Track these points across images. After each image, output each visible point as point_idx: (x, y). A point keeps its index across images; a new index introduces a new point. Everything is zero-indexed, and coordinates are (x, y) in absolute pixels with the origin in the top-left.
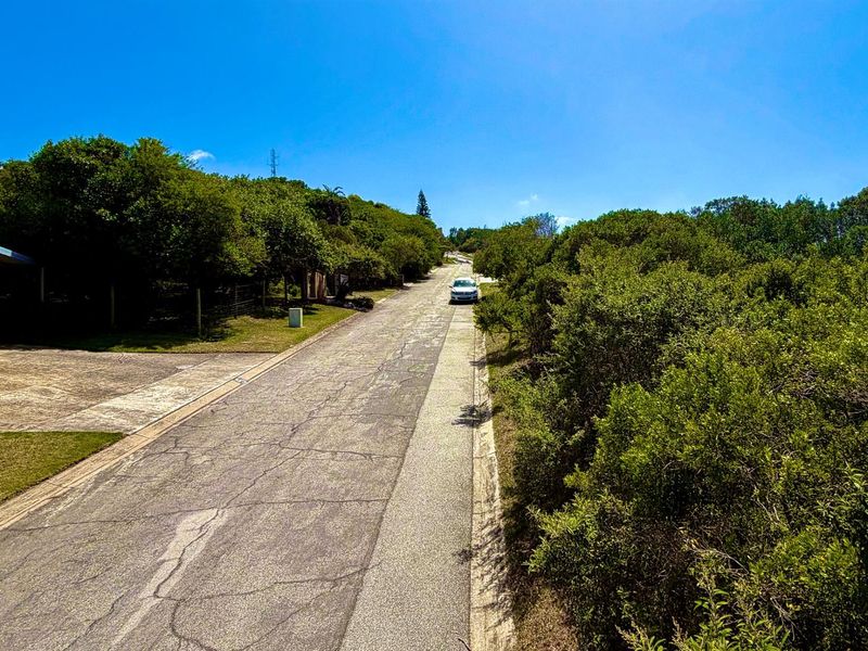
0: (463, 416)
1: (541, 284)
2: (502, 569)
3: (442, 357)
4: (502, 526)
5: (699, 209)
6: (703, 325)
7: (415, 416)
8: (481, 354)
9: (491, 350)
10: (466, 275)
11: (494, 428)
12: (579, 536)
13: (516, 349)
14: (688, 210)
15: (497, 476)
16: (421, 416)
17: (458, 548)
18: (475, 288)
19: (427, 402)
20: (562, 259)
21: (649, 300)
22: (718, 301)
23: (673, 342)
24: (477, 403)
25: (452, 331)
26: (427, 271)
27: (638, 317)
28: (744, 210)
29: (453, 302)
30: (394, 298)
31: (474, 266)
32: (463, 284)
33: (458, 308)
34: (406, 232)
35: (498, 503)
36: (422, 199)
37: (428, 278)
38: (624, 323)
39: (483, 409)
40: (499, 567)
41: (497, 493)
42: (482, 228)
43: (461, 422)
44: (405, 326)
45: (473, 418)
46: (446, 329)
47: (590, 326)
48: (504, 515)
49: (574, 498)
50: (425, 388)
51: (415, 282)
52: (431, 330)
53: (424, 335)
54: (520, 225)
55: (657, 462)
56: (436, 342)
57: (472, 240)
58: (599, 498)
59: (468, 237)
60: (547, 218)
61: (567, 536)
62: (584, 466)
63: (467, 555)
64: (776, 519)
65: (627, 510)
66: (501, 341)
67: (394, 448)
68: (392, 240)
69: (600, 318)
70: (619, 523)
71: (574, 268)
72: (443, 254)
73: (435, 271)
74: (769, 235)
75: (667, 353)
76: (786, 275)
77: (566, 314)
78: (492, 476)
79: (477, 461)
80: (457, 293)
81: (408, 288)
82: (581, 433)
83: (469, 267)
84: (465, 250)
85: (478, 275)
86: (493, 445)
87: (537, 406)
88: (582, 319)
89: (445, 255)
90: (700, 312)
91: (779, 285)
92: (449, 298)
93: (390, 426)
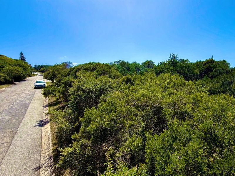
0: (38, 124)
1: (65, 82)
2: (52, 168)
3: (30, 106)
4: (52, 155)
5: (112, 63)
6: (111, 91)
7: (17, 127)
8: (46, 103)
9: (50, 102)
10: (41, 79)
11: (50, 126)
12: (73, 153)
13: (59, 101)
14: (110, 63)
15: (51, 140)
16: (20, 126)
17: (35, 167)
18: (44, 84)
19: (23, 121)
20: (73, 75)
21: (97, 85)
22: (115, 85)
23: (103, 96)
24: (44, 119)
25: (35, 97)
26: (25, 78)
27: (94, 90)
28: (123, 64)
29: (35, 88)
30: (9, 87)
31: (44, 77)
32: (40, 82)
33: (38, 90)
34: (15, 65)
35: (51, 148)
36: (22, 54)
37: (25, 81)
38: (90, 92)
39: (46, 120)
40: (51, 168)
41: (51, 145)
42: (47, 65)
43: (37, 126)
44: (14, 97)
45: (42, 124)
46: (33, 96)
47: (80, 93)
48: (53, 151)
49: (72, 142)
50: (22, 117)
51: (19, 82)
52: (26, 98)
53: (23, 99)
54: (60, 65)
55: (98, 128)
56: (28, 101)
57: (43, 69)
58: (81, 141)
59: (42, 68)
60: (70, 63)
61: (69, 154)
62: (78, 132)
63: (38, 168)
64: (126, 135)
65: (89, 142)
66: (53, 99)
67: (7, 140)
68: (8, 68)
69: (84, 91)
70: (87, 146)
71: (76, 77)
72: (32, 73)
73: (28, 78)
74: (128, 69)
75: (101, 99)
76: (130, 79)
77: (73, 90)
78: (49, 141)
79: (43, 137)
80: (37, 85)
81: (16, 84)
82: (77, 123)
83: (42, 77)
84: (41, 72)
85: (46, 79)
86: (50, 131)
87: (63, 117)
88: (78, 91)
89: (33, 73)
90: (110, 88)
91: (129, 81)
92: (34, 87)
93: (5, 132)
